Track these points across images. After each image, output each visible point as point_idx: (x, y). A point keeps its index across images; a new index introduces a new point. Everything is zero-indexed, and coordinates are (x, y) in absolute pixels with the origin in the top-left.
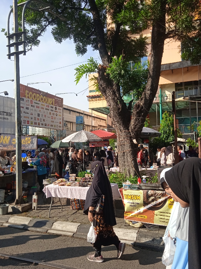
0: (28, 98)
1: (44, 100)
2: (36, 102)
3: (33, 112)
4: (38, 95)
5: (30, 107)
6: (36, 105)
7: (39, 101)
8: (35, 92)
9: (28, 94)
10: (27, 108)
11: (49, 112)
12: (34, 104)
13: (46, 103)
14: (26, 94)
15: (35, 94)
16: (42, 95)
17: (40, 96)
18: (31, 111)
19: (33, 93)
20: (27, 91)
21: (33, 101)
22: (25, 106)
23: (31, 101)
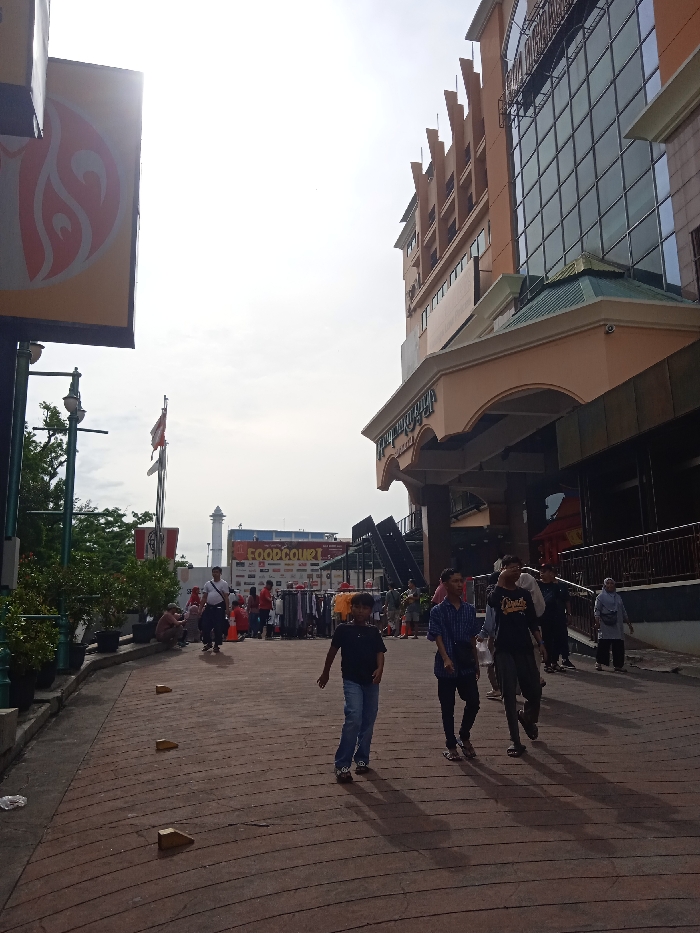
0: (254, 559)
1: (292, 555)
2: (272, 562)
4: (275, 551)
6: (271, 568)
7: (281, 559)
8: (270, 547)
9: (253, 553)
10: (252, 577)
11: (305, 574)
12: (267, 567)
13: (298, 559)
14: (250, 556)
15: (268, 550)
16: (288, 548)
17: (282, 550)
19: (264, 549)
20: (250, 550)
21: (266, 562)
22: (246, 574)
23: (260, 563)
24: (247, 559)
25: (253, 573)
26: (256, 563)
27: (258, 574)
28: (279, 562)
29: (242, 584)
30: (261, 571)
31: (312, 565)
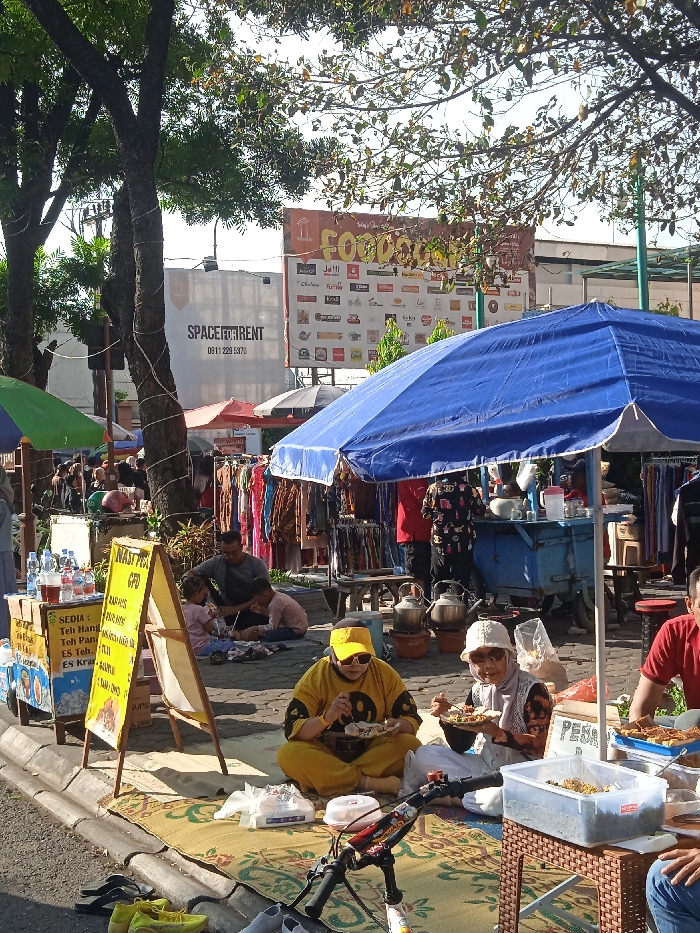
0: (336, 256)
3: (363, 313)
8: (369, 230)
14: (325, 246)
17: (395, 238)
18: (354, 310)
20: (327, 233)
21: (363, 268)
22: (321, 293)
23: (350, 267)
24: (320, 255)
25: (334, 293)
26: (343, 266)
27: (346, 295)
28: (390, 267)
29: (312, 318)
30: (353, 287)
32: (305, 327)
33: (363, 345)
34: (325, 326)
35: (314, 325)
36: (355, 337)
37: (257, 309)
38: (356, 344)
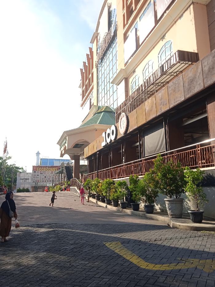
0: (39, 170)
1: (49, 169)
2: (44, 171)
3: (42, 176)
5: (40, 174)
7: (46, 170)
9: (38, 169)
10: (38, 175)
12: (42, 173)
13: (51, 170)
15: (43, 168)
17: (46, 168)
18: (41, 176)
19: (42, 168)
21: (42, 171)
22: (36, 175)
25: (38, 174)
26: (39, 171)
28: (46, 171)
31: (55, 172)
32: (34, 178)
33: (42, 180)
34: (37, 178)
35: (35, 178)
36: (41, 179)
37: (28, 176)
38: (41, 180)
